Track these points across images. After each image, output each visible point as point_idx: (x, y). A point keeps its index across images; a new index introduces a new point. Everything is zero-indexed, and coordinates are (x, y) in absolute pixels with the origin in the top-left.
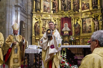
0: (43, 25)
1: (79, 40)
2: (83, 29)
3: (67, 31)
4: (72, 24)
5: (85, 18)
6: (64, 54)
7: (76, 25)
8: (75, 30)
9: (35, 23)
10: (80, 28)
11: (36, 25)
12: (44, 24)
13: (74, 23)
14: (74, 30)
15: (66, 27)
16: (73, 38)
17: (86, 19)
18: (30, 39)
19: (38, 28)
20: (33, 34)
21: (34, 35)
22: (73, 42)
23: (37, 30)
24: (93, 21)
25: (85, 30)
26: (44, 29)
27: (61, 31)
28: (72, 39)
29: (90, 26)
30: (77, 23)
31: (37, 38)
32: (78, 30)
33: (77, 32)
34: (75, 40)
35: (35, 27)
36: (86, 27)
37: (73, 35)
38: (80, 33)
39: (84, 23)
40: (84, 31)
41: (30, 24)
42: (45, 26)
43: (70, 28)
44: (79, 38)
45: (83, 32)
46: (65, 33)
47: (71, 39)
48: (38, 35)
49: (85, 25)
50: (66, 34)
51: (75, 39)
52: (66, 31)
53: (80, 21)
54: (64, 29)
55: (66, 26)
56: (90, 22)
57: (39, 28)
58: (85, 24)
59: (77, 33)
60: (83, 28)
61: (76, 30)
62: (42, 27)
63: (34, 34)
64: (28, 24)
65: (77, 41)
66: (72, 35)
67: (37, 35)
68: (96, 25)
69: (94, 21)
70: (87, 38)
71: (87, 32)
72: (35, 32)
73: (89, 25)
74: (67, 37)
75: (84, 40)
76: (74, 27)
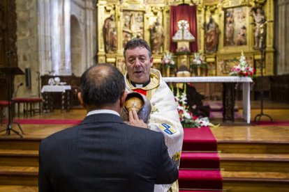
0: (125, 25)
1: (214, 63)
2: (225, 35)
3: (186, 41)
4: (200, 22)
5: (233, 8)
6: (181, 94)
7: (208, 26)
8: (205, 39)
9: (105, 21)
10: (217, 34)
11: (108, 26)
12: (127, 23)
13: (203, 21)
14: (202, 39)
15: (183, 31)
16: (200, 60)
17: (235, 9)
18: (92, 61)
19: (113, 34)
20: (100, 50)
21: (102, 51)
22: (201, 69)
23: (109, 39)
24: (252, 16)
25: (232, 38)
26: (126, 36)
27: (171, 40)
28: (199, 62)
29: (244, 28)
30: (211, 21)
31: (111, 58)
32: (213, 38)
33: (212, 42)
34: (206, 65)
35: (105, 30)
36: (233, 31)
37: (201, 50)
38: (218, 45)
39: (228, 19)
40: (228, 40)
41: (92, 22)
42: (130, 28)
43: (193, 31)
44: (215, 58)
45: (226, 44)
46: (180, 45)
47: (195, 60)
48: (113, 50)
49: (230, 25)
50: (182, 48)
51: (205, 61)
52: (183, 40)
53: (220, 16)
54: (177, 35)
55: (183, 28)
56: (244, 17)
57: (115, 33)
58: (230, 22)
59: (212, 47)
61: (209, 37)
62: (124, 31)
63: (101, 48)
64: (88, 24)
65: (209, 67)
66: (197, 51)
67: (110, 51)
69: (254, 14)
71: (234, 44)
72: (106, 43)
73: (241, 25)
74: (185, 56)
75: (228, 63)
76: (202, 31)
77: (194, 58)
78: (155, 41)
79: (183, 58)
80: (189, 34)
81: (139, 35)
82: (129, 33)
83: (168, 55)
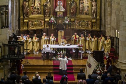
1: (74, 22)
3: (61, 11)
4: (68, 1)
7: (72, 4)
12: (33, 2)
14: (69, 10)
15: (60, 6)
16: (68, 21)
19: (27, 9)
20: (21, 16)
23: (25, 11)
26: (33, 8)
31: (26, 20)
34: (70, 23)
36: (83, 7)
37: (68, 15)
38: (76, 13)
39: (81, 2)
42: (35, 5)
43: (65, 7)
44: (75, 19)
45: (80, 13)
46: (58, 13)
47: (66, 21)
50: (60, 15)
51: (70, 20)
52: (60, 11)
56: (88, 2)
58: (82, 3)
59: (73, 14)
60: (80, 8)
61: (72, 10)
65: (72, 23)
66: (66, 16)
67: (26, 17)
68: (94, 7)
69: (92, 2)
70: (84, 21)
72: (23, 13)
75: (80, 23)
76: (69, 6)
77: (65, 20)
78: (47, 11)
79: (60, 20)
80: (63, 8)
81: (39, 7)
82: (34, 7)
83: (53, 18)
